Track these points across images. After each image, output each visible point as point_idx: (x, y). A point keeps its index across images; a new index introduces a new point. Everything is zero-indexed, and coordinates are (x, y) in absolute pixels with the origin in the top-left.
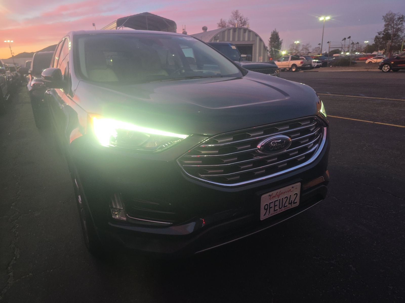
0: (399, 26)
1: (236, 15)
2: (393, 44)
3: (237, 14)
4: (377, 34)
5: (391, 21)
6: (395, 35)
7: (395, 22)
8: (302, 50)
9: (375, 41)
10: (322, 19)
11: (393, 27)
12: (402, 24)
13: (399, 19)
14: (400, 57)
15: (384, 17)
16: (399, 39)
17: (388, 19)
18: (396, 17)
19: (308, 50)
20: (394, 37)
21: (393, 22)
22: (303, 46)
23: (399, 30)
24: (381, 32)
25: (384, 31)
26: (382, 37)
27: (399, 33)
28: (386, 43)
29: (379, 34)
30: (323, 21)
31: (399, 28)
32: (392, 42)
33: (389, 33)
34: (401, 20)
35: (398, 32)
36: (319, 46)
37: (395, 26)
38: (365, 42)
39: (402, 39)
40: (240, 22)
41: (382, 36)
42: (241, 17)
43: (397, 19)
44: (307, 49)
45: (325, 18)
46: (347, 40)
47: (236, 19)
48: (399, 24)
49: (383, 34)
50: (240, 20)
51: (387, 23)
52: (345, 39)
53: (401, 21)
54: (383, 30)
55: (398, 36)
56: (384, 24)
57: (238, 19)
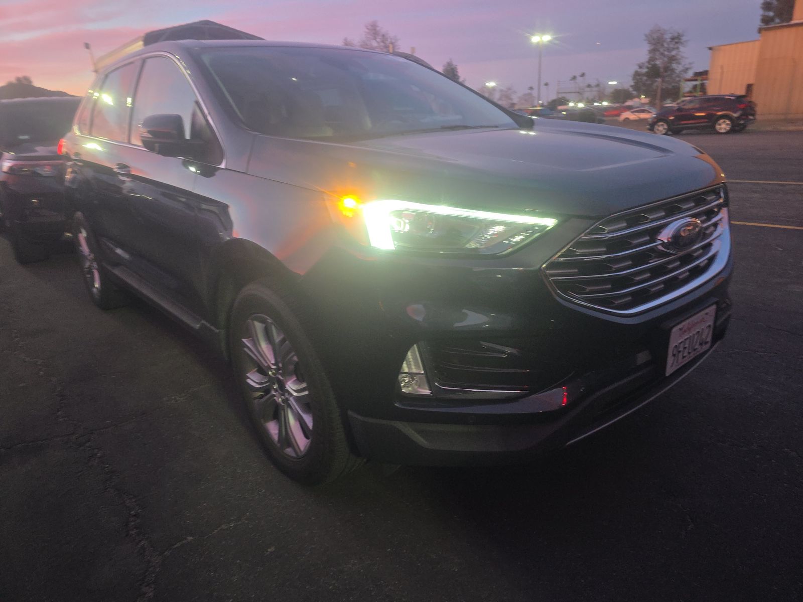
0: (674, 53)
1: (373, 30)
2: (665, 86)
3: (375, 30)
4: (636, 68)
5: (659, 43)
6: (667, 69)
7: (666, 45)
8: (500, 99)
9: (633, 79)
10: (536, 39)
11: (662, 54)
12: (678, 48)
13: (673, 39)
14: (683, 107)
15: (646, 36)
16: (674, 76)
17: (654, 39)
18: (668, 37)
19: (511, 99)
20: (666, 72)
21: (662, 45)
22: (501, 91)
23: (672, 59)
24: (643, 63)
25: (649, 62)
26: (646, 72)
27: (674, 66)
28: (652, 84)
29: (640, 67)
30: (538, 43)
31: (673, 56)
32: (663, 81)
33: (656, 64)
34: (676, 41)
35: (671, 63)
36: (529, 91)
37: (666, 53)
38: (610, 83)
39: (678, 76)
40: (382, 44)
41: (645, 70)
42: (383, 36)
43: (669, 40)
44: (508, 97)
45: (541, 39)
46: (579, 79)
47: (375, 39)
48: (674, 49)
49: (648, 68)
50: (383, 42)
51: (652, 47)
52: (574, 78)
53: (677, 43)
54: (647, 60)
55: (673, 70)
56: (649, 49)
57: (378, 40)
